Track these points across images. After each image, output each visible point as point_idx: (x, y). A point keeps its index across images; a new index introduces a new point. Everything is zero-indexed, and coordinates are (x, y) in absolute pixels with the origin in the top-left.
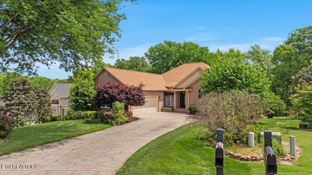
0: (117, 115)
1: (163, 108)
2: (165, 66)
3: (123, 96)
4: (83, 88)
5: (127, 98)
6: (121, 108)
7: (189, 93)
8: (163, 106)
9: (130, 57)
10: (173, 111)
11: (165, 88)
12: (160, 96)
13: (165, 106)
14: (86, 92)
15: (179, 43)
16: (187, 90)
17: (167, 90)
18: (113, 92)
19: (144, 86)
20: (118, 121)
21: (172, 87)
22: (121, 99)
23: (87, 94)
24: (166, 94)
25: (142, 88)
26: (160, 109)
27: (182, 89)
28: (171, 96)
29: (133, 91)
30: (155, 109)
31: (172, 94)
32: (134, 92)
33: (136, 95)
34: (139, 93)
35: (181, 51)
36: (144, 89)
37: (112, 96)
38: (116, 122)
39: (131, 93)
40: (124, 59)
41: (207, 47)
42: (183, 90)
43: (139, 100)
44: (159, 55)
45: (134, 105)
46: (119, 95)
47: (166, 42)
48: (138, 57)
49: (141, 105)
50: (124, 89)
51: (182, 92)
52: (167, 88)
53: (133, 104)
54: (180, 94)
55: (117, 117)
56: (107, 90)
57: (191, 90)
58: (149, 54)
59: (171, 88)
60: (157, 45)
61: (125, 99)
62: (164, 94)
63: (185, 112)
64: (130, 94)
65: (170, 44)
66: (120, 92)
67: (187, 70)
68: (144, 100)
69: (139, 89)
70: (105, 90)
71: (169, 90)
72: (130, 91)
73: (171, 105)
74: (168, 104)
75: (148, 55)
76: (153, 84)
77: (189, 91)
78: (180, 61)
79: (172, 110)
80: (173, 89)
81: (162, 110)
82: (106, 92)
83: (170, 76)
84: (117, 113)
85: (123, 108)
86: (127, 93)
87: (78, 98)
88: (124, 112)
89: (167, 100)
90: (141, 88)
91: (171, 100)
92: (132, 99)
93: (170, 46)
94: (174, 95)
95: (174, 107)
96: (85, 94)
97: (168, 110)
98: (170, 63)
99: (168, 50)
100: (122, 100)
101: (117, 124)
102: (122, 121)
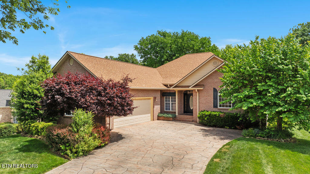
0: (77, 136)
1: (160, 115)
2: (159, 61)
3: (91, 99)
4: (32, 85)
5: (100, 103)
6: (86, 123)
7: (198, 93)
8: (160, 112)
9: (119, 55)
10: (175, 119)
11: (162, 85)
12: (155, 98)
13: (162, 111)
14: (36, 92)
15: (176, 32)
16: (196, 89)
17: (165, 88)
18: (73, 92)
19: (131, 81)
20: (78, 148)
21: (173, 85)
22: (86, 104)
23: (39, 95)
24: (164, 94)
25: (129, 84)
26: (156, 117)
27: (188, 87)
28: (171, 97)
29: (112, 89)
30: (148, 116)
31: (173, 94)
32: (112, 92)
33: (117, 96)
34: (121, 94)
35: (178, 42)
36: (131, 86)
37: (71, 98)
38: (74, 150)
39: (107, 93)
40: (113, 57)
41: (209, 38)
42: (190, 88)
43: (122, 106)
44: (151, 47)
45: (114, 115)
46: (83, 96)
47: (159, 33)
48: (128, 55)
49: (125, 115)
50: (94, 85)
51: (187, 91)
52: (166, 85)
53: (111, 112)
54: (184, 94)
55: (76, 141)
56: (60, 88)
57: (202, 89)
58: (139, 46)
59: (171, 86)
60: (149, 36)
61: (97, 104)
62: (160, 94)
63: (193, 121)
64: (105, 96)
65: (164, 35)
66: (86, 91)
67: (191, 62)
68: (131, 105)
69: (123, 87)
70: (57, 87)
71: (169, 89)
72: (105, 89)
73: (171, 110)
74: (166, 109)
75: (138, 48)
76: (145, 80)
77: (198, 90)
78: (177, 55)
79: (173, 118)
80: (175, 87)
81: (159, 118)
82: (59, 92)
83: (168, 70)
84: (78, 131)
85: (91, 121)
86: (99, 94)
87: (23, 101)
88: (91, 129)
89: (165, 102)
90: (126, 84)
91: (171, 102)
92: (110, 105)
93: (164, 36)
94: (175, 96)
95: (175, 112)
96: (36, 95)
97: (167, 117)
98: (165, 57)
99: (163, 41)
100: (88, 106)
101: (76, 154)
102: (86, 149)
